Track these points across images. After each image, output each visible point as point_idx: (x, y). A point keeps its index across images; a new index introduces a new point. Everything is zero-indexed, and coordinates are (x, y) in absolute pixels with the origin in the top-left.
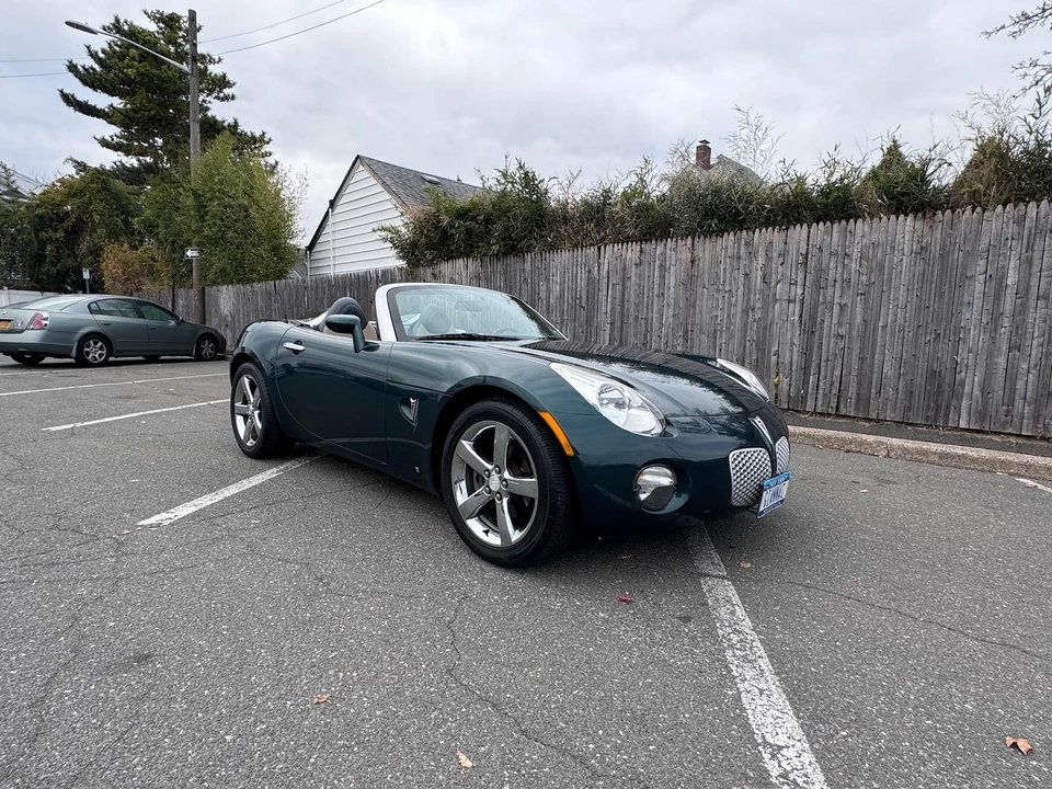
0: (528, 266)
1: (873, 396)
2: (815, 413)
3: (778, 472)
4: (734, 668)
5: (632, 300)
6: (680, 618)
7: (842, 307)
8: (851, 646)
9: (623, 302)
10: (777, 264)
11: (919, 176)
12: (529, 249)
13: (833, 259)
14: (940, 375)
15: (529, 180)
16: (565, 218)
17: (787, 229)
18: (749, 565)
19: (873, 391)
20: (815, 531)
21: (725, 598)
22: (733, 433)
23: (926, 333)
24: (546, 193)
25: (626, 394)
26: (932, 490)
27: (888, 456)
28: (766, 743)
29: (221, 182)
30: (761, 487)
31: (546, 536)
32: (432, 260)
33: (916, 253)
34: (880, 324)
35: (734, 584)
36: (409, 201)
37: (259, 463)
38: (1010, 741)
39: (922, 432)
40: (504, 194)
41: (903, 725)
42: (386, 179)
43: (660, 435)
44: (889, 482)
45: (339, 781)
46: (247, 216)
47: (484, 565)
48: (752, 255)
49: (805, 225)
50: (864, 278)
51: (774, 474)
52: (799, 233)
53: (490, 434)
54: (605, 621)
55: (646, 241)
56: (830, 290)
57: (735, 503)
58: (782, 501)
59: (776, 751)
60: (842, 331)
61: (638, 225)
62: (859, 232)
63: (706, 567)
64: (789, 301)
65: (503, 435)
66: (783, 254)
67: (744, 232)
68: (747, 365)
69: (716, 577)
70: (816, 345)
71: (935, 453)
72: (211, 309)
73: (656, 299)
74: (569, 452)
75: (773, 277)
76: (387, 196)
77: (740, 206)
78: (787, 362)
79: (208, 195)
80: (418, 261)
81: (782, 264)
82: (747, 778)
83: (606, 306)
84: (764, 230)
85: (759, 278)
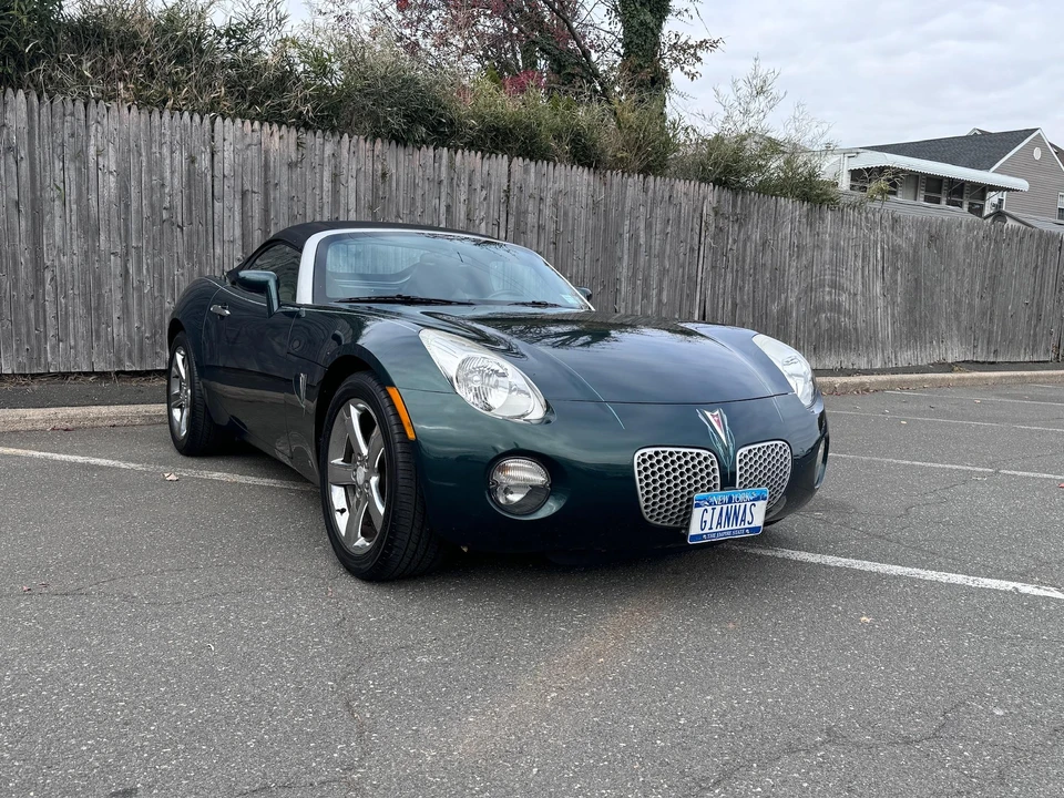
10: (480, 198)
13: (531, 201)
17: (490, 157)
33: (591, 208)
48: (454, 182)
49: (506, 156)
52: (501, 164)
62: (549, 176)
66: (484, 186)
67: (445, 150)
75: (478, 212)
81: (485, 199)
84: (467, 153)
85: (463, 213)
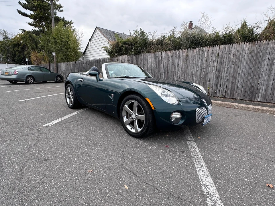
0: (142, 57)
1: (235, 92)
2: (219, 97)
3: (209, 114)
4: (195, 165)
5: (170, 66)
6: (182, 152)
7: (228, 68)
8: (226, 159)
9: (168, 67)
10: (210, 56)
11: (251, 31)
12: (143, 52)
13: (226, 55)
14: (254, 87)
15: (143, 33)
16: (152, 44)
17: (213, 47)
18: (200, 138)
19: (235, 91)
20: (218, 129)
21: (193, 146)
22: (197, 103)
23: (250, 75)
24: (147, 37)
25: (169, 93)
26: (250, 118)
27: (238, 109)
28: (203, 184)
29: (60, 35)
30: (204, 118)
31: (147, 131)
32: (117, 56)
33: (249, 53)
34: (238, 73)
35: (196, 143)
36: (110, 39)
37: (73, 110)
38: (267, 185)
39: (247, 102)
40: (136, 37)
41: (239, 180)
42: (104, 33)
43: (178, 104)
44: (238, 116)
45: (95, 191)
46: (68, 44)
47: (131, 137)
48: (203, 54)
49: (218, 46)
50: (234, 60)
51: (207, 114)
52: (216, 48)
53: (133, 103)
54: (162, 152)
55: (174, 50)
56: (225, 63)
57: (197, 122)
58: (209, 121)
59: (206, 186)
60: (227, 75)
61: (172, 46)
62: (233, 47)
63: (189, 138)
64: (213, 67)
65: (136, 104)
66: (212, 54)
67: (201, 48)
68: (201, 84)
69: (191, 141)
70: (220, 78)
71: (251, 108)
72: (59, 69)
73: (177, 66)
74: (153, 109)
75: (209, 60)
76: (104, 38)
77: (200, 40)
78: (212, 83)
79: (57, 38)
80: (113, 56)
81: (212, 56)
82: (198, 193)
83: (163, 68)
84: (207, 47)
85: (205, 60)
